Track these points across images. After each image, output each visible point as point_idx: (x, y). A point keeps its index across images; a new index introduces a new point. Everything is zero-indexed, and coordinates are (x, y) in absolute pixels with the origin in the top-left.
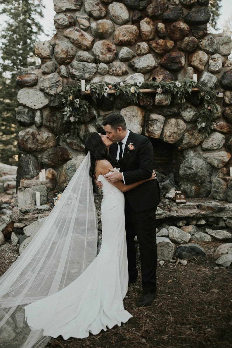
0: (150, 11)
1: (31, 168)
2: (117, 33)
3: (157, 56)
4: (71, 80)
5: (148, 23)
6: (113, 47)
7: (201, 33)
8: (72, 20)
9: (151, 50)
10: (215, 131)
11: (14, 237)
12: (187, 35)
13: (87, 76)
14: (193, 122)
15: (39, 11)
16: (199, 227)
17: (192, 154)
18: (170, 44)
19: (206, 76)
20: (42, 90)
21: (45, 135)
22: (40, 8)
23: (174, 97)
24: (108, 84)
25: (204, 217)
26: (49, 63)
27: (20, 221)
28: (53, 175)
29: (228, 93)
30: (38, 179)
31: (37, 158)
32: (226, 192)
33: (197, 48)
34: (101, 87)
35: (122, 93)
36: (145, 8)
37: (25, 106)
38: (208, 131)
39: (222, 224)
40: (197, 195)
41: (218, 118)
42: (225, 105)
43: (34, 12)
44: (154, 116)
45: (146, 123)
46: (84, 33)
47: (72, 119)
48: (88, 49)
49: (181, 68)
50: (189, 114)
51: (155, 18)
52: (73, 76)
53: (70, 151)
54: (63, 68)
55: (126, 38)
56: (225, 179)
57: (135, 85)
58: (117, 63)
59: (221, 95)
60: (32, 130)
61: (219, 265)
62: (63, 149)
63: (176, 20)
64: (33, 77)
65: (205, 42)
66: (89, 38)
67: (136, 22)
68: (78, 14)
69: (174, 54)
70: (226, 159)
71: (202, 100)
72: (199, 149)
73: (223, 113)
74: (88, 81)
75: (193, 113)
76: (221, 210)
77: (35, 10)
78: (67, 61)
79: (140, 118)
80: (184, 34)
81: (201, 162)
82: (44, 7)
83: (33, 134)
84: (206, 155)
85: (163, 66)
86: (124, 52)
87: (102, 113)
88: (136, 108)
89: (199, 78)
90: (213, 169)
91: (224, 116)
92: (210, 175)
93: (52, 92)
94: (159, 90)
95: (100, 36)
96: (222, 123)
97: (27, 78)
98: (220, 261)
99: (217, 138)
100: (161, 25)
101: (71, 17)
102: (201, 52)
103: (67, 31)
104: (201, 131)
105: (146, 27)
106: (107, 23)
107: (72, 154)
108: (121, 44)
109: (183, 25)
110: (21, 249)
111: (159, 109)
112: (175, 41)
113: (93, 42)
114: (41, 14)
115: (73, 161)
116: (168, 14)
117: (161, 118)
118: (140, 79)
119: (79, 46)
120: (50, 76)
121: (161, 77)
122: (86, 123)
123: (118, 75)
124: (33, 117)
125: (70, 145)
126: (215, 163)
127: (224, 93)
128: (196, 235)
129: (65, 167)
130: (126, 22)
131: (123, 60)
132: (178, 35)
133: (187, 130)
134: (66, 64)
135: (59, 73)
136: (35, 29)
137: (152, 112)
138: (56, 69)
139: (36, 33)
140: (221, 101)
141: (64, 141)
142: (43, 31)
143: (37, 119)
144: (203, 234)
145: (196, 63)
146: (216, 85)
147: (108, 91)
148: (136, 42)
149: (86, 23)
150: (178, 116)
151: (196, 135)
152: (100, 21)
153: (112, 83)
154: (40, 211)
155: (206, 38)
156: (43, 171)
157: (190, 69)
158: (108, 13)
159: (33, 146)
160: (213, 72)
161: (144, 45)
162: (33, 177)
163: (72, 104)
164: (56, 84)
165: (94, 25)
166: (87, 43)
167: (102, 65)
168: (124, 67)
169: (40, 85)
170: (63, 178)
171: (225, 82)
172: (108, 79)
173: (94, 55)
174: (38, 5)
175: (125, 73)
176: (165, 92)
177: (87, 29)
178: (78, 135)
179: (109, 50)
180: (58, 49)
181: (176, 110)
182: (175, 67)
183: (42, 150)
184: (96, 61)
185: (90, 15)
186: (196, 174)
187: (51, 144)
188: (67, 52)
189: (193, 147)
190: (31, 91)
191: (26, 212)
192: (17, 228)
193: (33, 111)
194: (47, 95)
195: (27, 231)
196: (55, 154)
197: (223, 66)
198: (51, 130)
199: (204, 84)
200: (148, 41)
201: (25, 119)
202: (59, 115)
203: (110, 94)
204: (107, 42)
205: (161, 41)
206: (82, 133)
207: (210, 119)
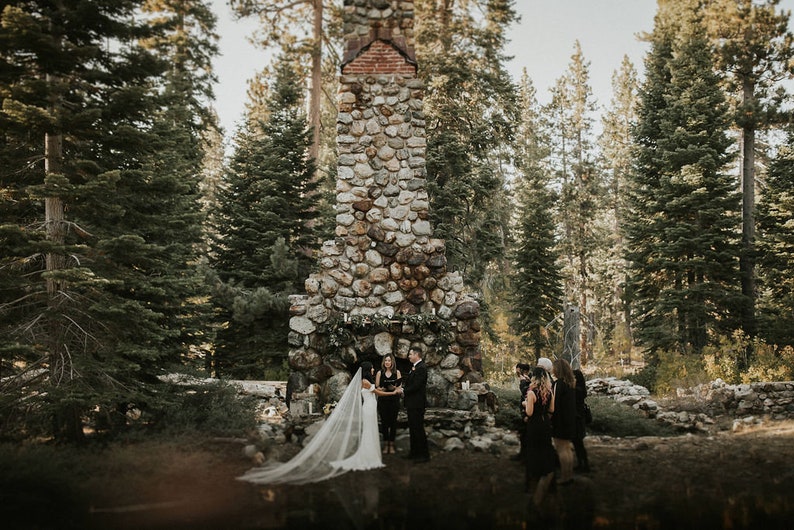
0: (398, 258)
1: (301, 383)
2: (372, 274)
3: (404, 292)
4: (334, 310)
5: (397, 267)
6: (369, 285)
7: (438, 275)
8: (336, 264)
9: (399, 288)
10: (450, 352)
11: (295, 438)
12: (428, 276)
13: (348, 308)
14: (433, 345)
15: (206, 86)
16: (436, 429)
17: (432, 371)
18: (414, 283)
19: (443, 309)
20: (310, 319)
21: (313, 356)
22: (208, 81)
23: (417, 327)
24: (365, 315)
25: (439, 421)
26: (317, 297)
27: (300, 424)
28: (319, 389)
29: (460, 323)
30: (307, 392)
31: (305, 375)
32: (457, 402)
33: (435, 286)
34: (360, 318)
35: (376, 324)
36: (394, 255)
37: (296, 332)
38: (445, 353)
39: (452, 426)
40: (437, 405)
41: (453, 342)
42: (459, 332)
43: (197, 92)
44: (401, 341)
45: (395, 346)
46: (346, 274)
47: (337, 344)
48: (348, 286)
49: (423, 303)
50: (429, 339)
51: (402, 263)
52: (337, 308)
53: (333, 369)
54: (328, 300)
55: (379, 279)
56: (457, 392)
57: (387, 317)
58: (371, 298)
59: (454, 324)
60: (301, 351)
61: (445, 450)
62: (327, 367)
63: (418, 265)
64: (303, 308)
65: (441, 282)
66: (349, 277)
67: (387, 266)
68: (341, 259)
69: (418, 292)
70: (460, 376)
71: (439, 329)
72: (438, 367)
73: (457, 338)
74: (348, 312)
75: (432, 339)
76: (452, 415)
77: (199, 87)
78: (331, 295)
79: (391, 342)
80: (425, 276)
81: (440, 378)
82: (216, 80)
83: (302, 355)
84: (444, 372)
85: (408, 300)
86: (378, 289)
87: (360, 338)
88: (387, 334)
89: (436, 312)
90: (450, 384)
91: (457, 341)
92: (448, 389)
93: (319, 321)
94: (405, 322)
95: (358, 276)
96: (456, 346)
97: (298, 309)
98: (445, 448)
99: (452, 359)
100: (407, 269)
101: (335, 261)
102: (439, 290)
103: (332, 272)
104: (439, 353)
105: (395, 270)
106: (364, 266)
107: (334, 372)
108: (376, 283)
109: (424, 269)
110: (304, 444)
111: (406, 335)
112: (418, 281)
113: (352, 282)
114: (209, 93)
115: (336, 377)
116: (412, 260)
117: (407, 342)
118: (390, 311)
119: (342, 284)
120: (317, 307)
121: (407, 310)
122: (346, 347)
123: (372, 307)
124: (302, 341)
125: (333, 364)
126: (451, 379)
127: (457, 322)
128: (433, 434)
129: (328, 382)
130: (379, 266)
131: (376, 295)
132: (420, 276)
133: (428, 352)
134: (331, 298)
135: (325, 305)
136: (198, 120)
137: (400, 337)
138: (322, 301)
139: (199, 128)
140: (454, 329)
141: (328, 360)
142: (213, 124)
143: (306, 342)
144: (437, 433)
145: (435, 299)
146: (451, 317)
147: (365, 322)
148: (387, 281)
149: (348, 266)
150: (421, 340)
151: (435, 356)
152: (359, 265)
153: (369, 314)
154: (315, 417)
155: (443, 279)
156: (312, 386)
157: (430, 304)
158: (365, 258)
159: (303, 365)
160: (448, 306)
161: (393, 284)
162: (302, 391)
163: (336, 332)
164: (323, 315)
165: (353, 268)
166: (349, 282)
167: (361, 300)
168: (378, 301)
169: (308, 315)
170: (327, 392)
171: (458, 314)
172: (365, 311)
173: (353, 290)
174: (205, 78)
175: (379, 306)
176: (410, 324)
177: (349, 271)
178: (340, 356)
179: (366, 288)
180: (324, 286)
181: (419, 336)
182: (418, 302)
183: (310, 368)
184: (355, 295)
185: (351, 259)
186: (435, 388)
187: (317, 363)
188: (332, 289)
189: (433, 366)
190: (301, 319)
191: (305, 417)
192: (299, 430)
193: (302, 336)
194: (314, 322)
195: (309, 430)
196: (322, 371)
197: (457, 300)
198: (317, 351)
199: (441, 317)
200: (396, 281)
201: (296, 342)
202: (324, 339)
203: (366, 324)
204: (364, 281)
205: (407, 281)
206: (343, 354)
207: (446, 343)
